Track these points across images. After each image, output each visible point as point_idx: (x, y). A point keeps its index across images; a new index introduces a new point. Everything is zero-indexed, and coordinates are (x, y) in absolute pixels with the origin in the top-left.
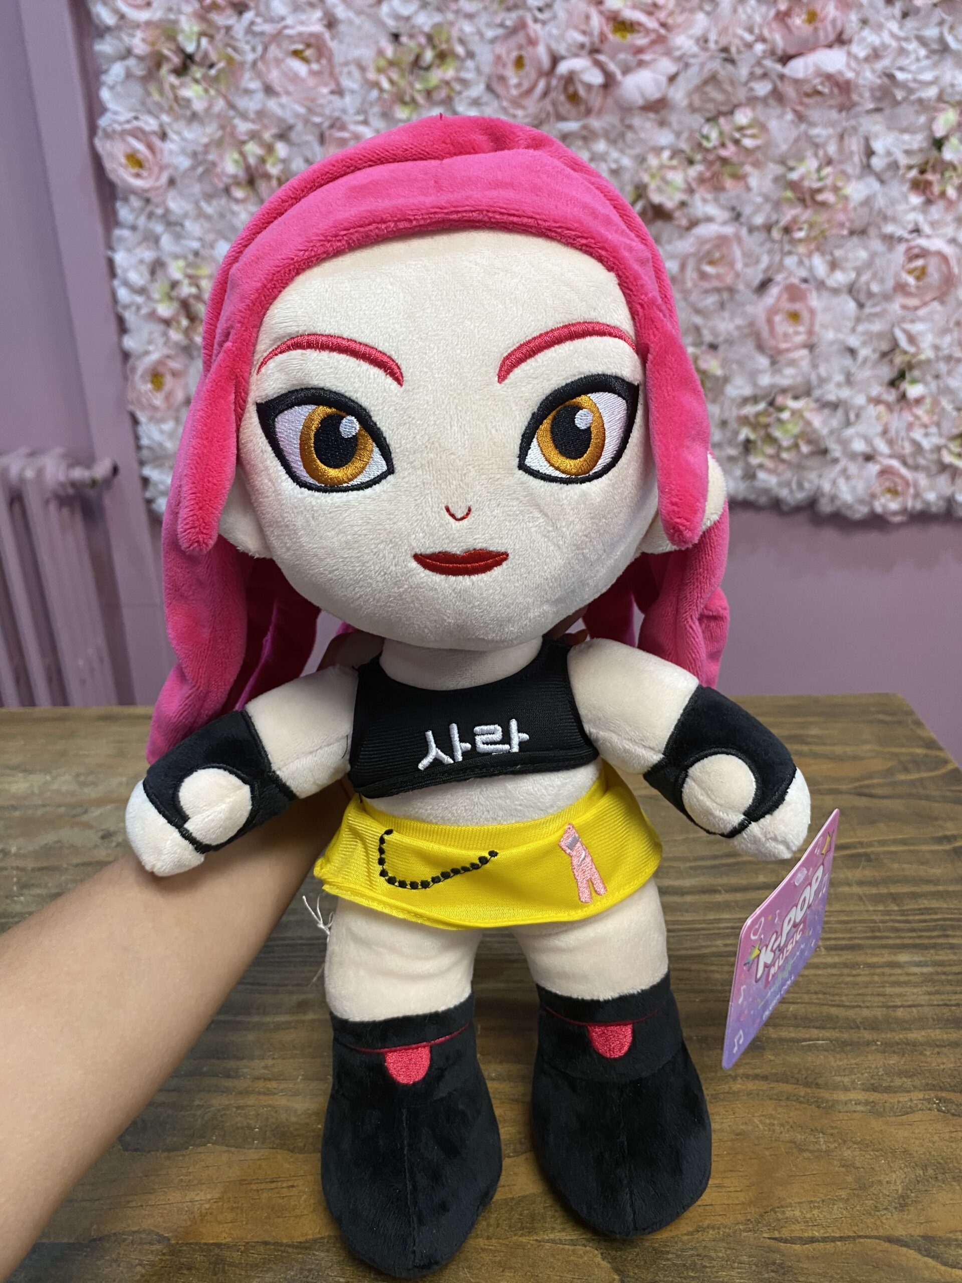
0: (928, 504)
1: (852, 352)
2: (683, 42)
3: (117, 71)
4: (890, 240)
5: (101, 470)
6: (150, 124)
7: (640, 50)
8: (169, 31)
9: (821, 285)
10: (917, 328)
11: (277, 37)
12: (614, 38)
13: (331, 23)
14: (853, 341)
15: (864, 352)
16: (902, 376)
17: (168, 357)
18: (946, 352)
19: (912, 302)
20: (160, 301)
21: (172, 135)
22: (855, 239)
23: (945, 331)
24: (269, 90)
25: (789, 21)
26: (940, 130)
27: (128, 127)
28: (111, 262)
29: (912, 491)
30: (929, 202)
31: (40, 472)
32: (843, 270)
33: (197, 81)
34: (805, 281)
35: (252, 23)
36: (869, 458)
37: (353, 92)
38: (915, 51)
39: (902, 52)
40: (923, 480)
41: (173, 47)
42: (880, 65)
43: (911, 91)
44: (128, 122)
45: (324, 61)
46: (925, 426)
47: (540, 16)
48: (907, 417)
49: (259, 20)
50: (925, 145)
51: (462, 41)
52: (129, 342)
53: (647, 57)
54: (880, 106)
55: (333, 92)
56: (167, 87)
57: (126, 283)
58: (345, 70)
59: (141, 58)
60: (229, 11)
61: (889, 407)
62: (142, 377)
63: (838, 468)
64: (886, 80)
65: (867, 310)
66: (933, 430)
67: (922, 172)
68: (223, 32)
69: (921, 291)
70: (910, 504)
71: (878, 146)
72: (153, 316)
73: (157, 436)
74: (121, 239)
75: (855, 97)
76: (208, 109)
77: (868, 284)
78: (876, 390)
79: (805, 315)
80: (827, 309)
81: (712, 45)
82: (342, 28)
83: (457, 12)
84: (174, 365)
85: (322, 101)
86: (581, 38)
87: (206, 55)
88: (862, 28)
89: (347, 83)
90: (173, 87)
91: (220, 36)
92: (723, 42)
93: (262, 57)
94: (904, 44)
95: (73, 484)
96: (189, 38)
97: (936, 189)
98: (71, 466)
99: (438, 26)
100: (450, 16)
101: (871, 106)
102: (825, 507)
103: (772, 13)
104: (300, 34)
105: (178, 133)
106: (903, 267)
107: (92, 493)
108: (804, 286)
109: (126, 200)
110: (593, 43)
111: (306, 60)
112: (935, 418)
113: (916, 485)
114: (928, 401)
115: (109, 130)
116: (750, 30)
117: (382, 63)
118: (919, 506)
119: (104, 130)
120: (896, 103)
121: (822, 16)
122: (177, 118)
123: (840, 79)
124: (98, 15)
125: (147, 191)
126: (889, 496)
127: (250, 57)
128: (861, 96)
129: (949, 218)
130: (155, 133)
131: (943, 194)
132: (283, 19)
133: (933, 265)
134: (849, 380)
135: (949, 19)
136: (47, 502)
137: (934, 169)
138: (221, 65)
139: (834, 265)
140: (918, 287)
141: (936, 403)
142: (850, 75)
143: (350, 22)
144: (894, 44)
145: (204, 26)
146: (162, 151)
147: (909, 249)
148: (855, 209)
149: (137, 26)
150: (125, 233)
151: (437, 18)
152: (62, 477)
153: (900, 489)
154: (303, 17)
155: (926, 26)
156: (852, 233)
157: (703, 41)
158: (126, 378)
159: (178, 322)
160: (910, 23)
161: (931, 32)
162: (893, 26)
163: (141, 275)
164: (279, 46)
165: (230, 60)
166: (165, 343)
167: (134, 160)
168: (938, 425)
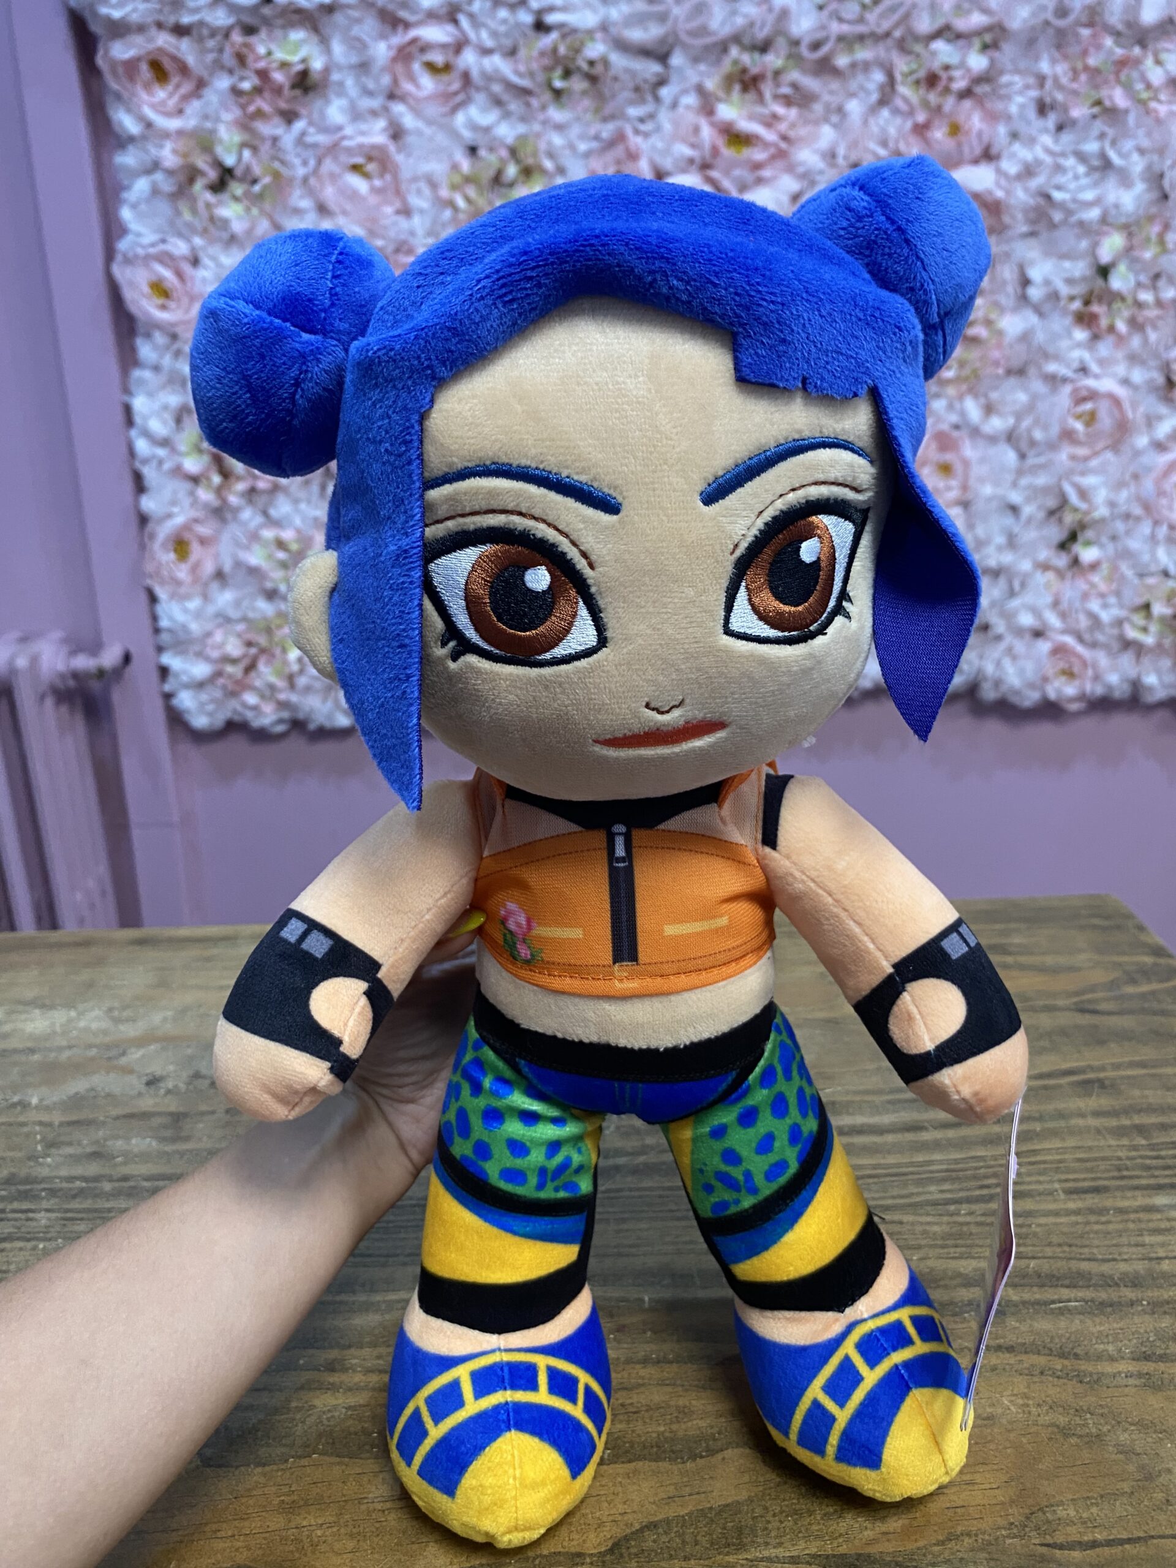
0: (1110, 688)
1: (1014, 509)
2: (808, 157)
3: (141, 186)
4: (1054, 381)
5: (110, 658)
6: (179, 247)
7: (757, 166)
8: (205, 142)
9: (975, 432)
10: (1089, 481)
11: (333, 149)
12: (727, 152)
13: (397, 133)
14: (1015, 497)
15: (1028, 510)
16: (1073, 537)
17: (196, 521)
18: (1123, 508)
19: (1082, 451)
20: (187, 454)
21: (206, 261)
22: (1013, 381)
23: (1120, 485)
24: (322, 209)
25: (929, 134)
26: (1105, 255)
27: (152, 250)
28: (128, 410)
29: (1090, 672)
30: (1096, 337)
31: (34, 660)
32: (1000, 414)
33: (236, 199)
34: (957, 427)
35: (303, 134)
36: (1038, 634)
37: (422, 211)
38: (1073, 168)
39: (1059, 169)
40: (1102, 659)
41: (209, 159)
42: (1036, 183)
43: (1069, 213)
44: (153, 245)
45: (388, 177)
46: (1102, 596)
47: (643, 127)
48: (1082, 585)
49: (312, 130)
50: (1088, 273)
51: (551, 155)
52: (148, 504)
53: (766, 173)
54: (1037, 228)
55: (398, 212)
56: (201, 205)
57: (147, 434)
58: (414, 186)
59: (170, 173)
60: (277, 120)
61: (1060, 574)
62: (164, 545)
63: (1002, 646)
64: (1041, 201)
65: (1031, 461)
66: (1112, 600)
67: (1087, 303)
68: (268, 144)
69: (1091, 440)
70: (1088, 687)
71: (1036, 274)
72: (178, 471)
73: (180, 617)
74: (141, 382)
75: (1006, 219)
76: (249, 232)
77: (1029, 431)
78: (1044, 554)
79: (958, 468)
80: (983, 460)
81: (840, 161)
82: (410, 139)
83: (545, 123)
84: (203, 530)
85: (386, 222)
86: (688, 152)
87: (248, 169)
88: (1010, 143)
89: (415, 201)
90: (208, 206)
91: (265, 148)
92: (853, 157)
93: (316, 172)
94: (1061, 161)
95: (76, 675)
96: (228, 150)
97: (1104, 322)
98: (73, 653)
99: (522, 138)
100: (537, 127)
101: (1024, 229)
102: (989, 693)
103: (909, 124)
104: (361, 146)
105: (214, 259)
106: (1069, 410)
107: (95, 686)
108: (955, 434)
109: (148, 335)
110: (703, 158)
111: (366, 176)
112: (1114, 586)
113: (1095, 666)
114: (1105, 566)
115: (130, 254)
116: (884, 143)
117: (457, 179)
118: (1099, 690)
119: (125, 256)
120: (1053, 226)
121: (967, 127)
122: (212, 241)
123: (989, 199)
124: (120, 123)
125: (173, 325)
126: (1063, 679)
127: (301, 171)
128: (1013, 217)
129: (1120, 355)
130: (185, 258)
131: (1111, 329)
132: (340, 128)
133: (1104, 410)
134: (1012, 542)
135: (1111, 132)
136: (42, 698)
137: (1100, 300)
138: (267, 180)
139: (989, 409)
140: (1087, 435)
141: (1115, 569)
142: (1000, 194)
143: (419, 133)
144: (1048, 160)
145: (246, 137)
146: (192, 278)
147: (1075, 391)
148: (1011, 346)
149: (166, 135)
150: (147, 374)
151: (521, 129)
152: (61, 667)
153: (1076, 670)
154: (364, 127)
155: (1085, 139)
156: (1009, 372)
157: (831, 156)
158: (142, 547)
159: (208, 479)
160: (1067, 137)
161: (1091, 147)
162: (1047, 140)
163: (165, 423)
164: (335, 159)
165: (277, 175)
166: (192, 505)
167: (160, 290)
168: (1118, 594)
